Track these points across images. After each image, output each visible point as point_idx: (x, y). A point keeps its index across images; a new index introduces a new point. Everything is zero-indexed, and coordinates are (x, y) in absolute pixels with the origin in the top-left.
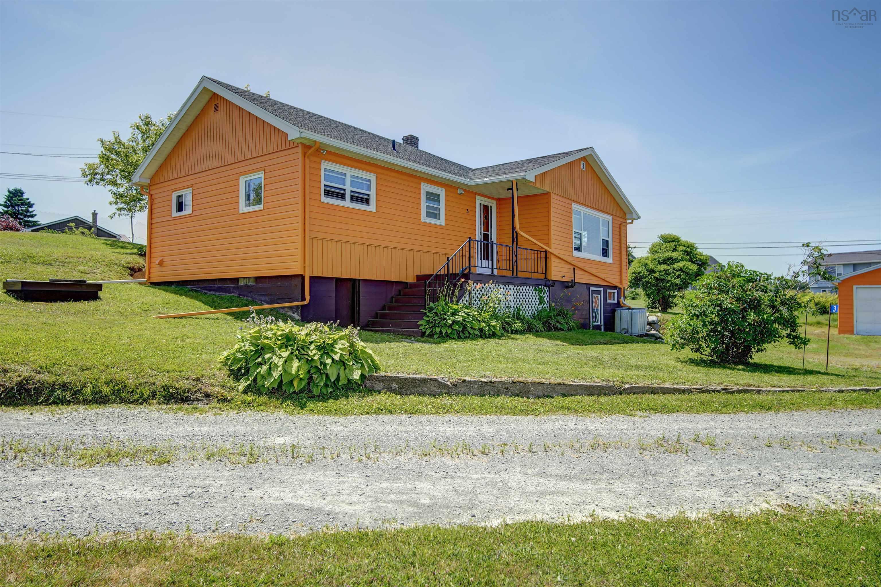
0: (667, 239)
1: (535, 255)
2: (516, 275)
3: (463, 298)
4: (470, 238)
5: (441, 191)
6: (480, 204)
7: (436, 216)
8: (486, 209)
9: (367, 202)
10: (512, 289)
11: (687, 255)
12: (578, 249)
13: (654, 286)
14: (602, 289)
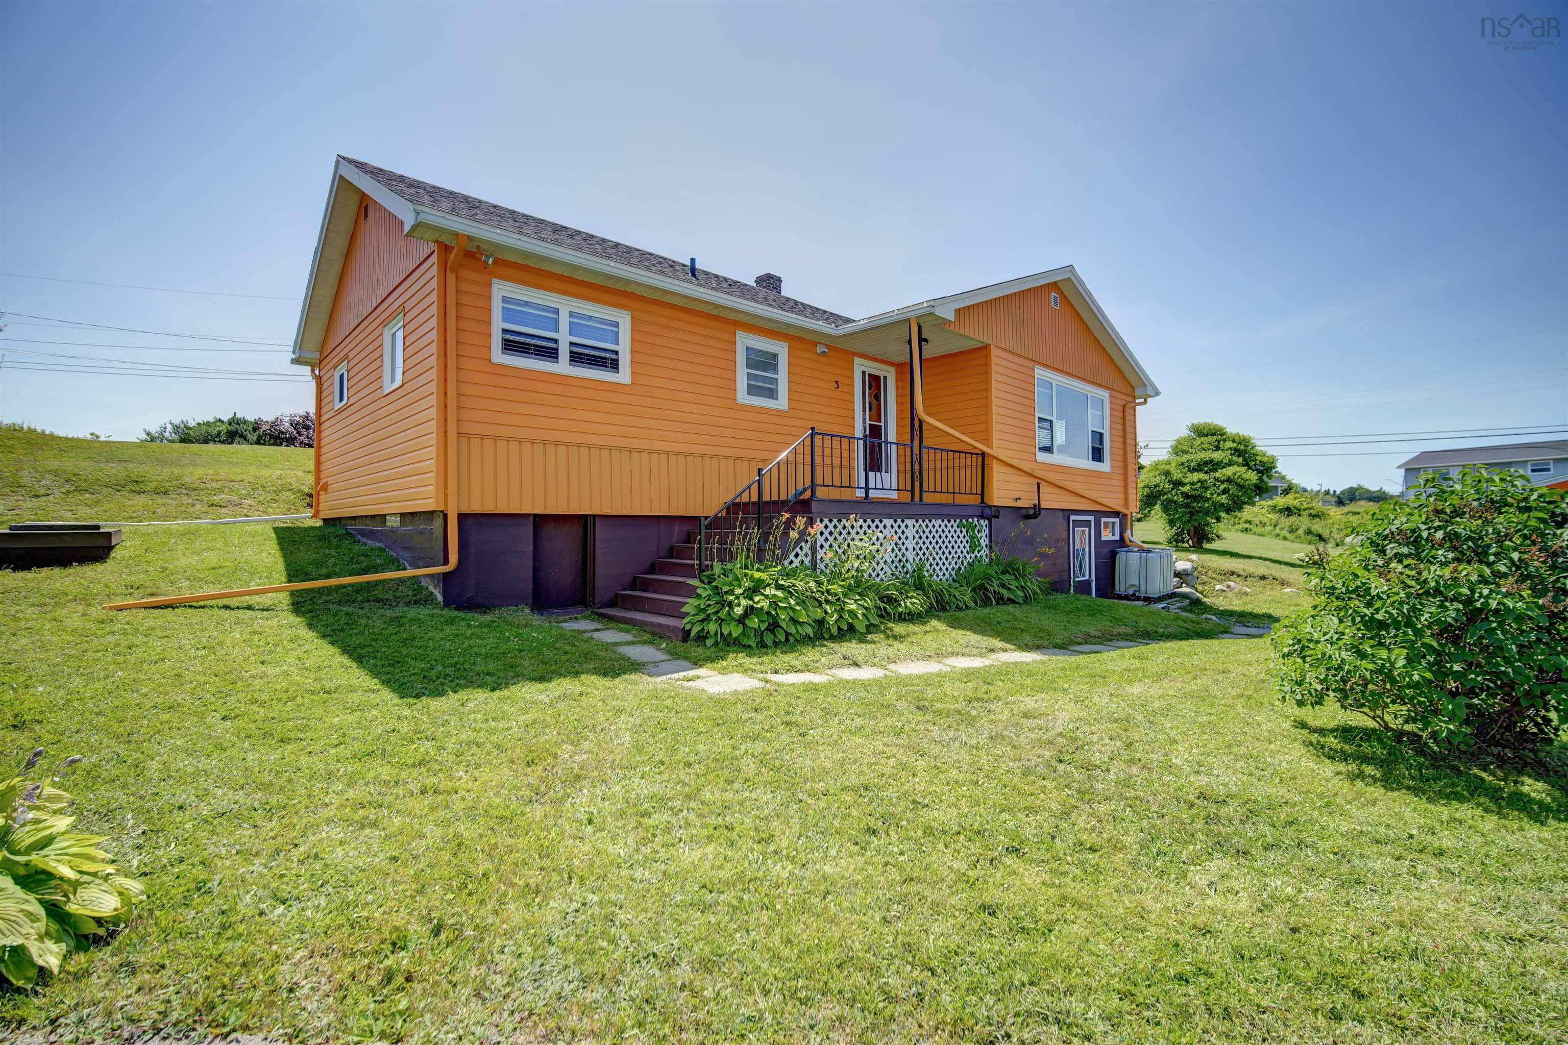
0: (1201, 432)
1: (963, 460)
2: (921, 500)
3: (798, 550)
4: (813, 429)
5: (781, 350)
6: (864, 373)
7: (772, 394)
8: (874, 383)
9: (614, 365)
10: (911, 526)
11: (1239, 456)
12: (1048, 449)
13: (1182, 506)
14: (1091, 518)
